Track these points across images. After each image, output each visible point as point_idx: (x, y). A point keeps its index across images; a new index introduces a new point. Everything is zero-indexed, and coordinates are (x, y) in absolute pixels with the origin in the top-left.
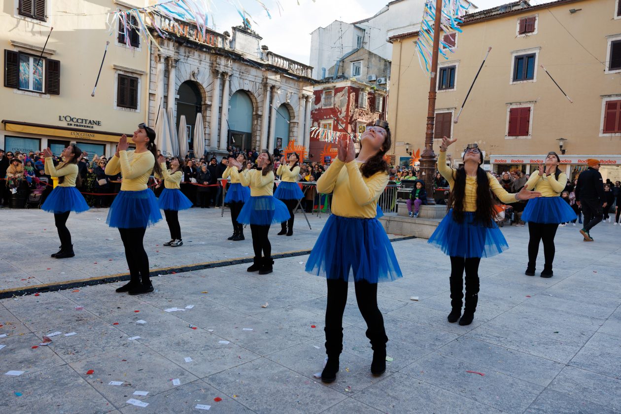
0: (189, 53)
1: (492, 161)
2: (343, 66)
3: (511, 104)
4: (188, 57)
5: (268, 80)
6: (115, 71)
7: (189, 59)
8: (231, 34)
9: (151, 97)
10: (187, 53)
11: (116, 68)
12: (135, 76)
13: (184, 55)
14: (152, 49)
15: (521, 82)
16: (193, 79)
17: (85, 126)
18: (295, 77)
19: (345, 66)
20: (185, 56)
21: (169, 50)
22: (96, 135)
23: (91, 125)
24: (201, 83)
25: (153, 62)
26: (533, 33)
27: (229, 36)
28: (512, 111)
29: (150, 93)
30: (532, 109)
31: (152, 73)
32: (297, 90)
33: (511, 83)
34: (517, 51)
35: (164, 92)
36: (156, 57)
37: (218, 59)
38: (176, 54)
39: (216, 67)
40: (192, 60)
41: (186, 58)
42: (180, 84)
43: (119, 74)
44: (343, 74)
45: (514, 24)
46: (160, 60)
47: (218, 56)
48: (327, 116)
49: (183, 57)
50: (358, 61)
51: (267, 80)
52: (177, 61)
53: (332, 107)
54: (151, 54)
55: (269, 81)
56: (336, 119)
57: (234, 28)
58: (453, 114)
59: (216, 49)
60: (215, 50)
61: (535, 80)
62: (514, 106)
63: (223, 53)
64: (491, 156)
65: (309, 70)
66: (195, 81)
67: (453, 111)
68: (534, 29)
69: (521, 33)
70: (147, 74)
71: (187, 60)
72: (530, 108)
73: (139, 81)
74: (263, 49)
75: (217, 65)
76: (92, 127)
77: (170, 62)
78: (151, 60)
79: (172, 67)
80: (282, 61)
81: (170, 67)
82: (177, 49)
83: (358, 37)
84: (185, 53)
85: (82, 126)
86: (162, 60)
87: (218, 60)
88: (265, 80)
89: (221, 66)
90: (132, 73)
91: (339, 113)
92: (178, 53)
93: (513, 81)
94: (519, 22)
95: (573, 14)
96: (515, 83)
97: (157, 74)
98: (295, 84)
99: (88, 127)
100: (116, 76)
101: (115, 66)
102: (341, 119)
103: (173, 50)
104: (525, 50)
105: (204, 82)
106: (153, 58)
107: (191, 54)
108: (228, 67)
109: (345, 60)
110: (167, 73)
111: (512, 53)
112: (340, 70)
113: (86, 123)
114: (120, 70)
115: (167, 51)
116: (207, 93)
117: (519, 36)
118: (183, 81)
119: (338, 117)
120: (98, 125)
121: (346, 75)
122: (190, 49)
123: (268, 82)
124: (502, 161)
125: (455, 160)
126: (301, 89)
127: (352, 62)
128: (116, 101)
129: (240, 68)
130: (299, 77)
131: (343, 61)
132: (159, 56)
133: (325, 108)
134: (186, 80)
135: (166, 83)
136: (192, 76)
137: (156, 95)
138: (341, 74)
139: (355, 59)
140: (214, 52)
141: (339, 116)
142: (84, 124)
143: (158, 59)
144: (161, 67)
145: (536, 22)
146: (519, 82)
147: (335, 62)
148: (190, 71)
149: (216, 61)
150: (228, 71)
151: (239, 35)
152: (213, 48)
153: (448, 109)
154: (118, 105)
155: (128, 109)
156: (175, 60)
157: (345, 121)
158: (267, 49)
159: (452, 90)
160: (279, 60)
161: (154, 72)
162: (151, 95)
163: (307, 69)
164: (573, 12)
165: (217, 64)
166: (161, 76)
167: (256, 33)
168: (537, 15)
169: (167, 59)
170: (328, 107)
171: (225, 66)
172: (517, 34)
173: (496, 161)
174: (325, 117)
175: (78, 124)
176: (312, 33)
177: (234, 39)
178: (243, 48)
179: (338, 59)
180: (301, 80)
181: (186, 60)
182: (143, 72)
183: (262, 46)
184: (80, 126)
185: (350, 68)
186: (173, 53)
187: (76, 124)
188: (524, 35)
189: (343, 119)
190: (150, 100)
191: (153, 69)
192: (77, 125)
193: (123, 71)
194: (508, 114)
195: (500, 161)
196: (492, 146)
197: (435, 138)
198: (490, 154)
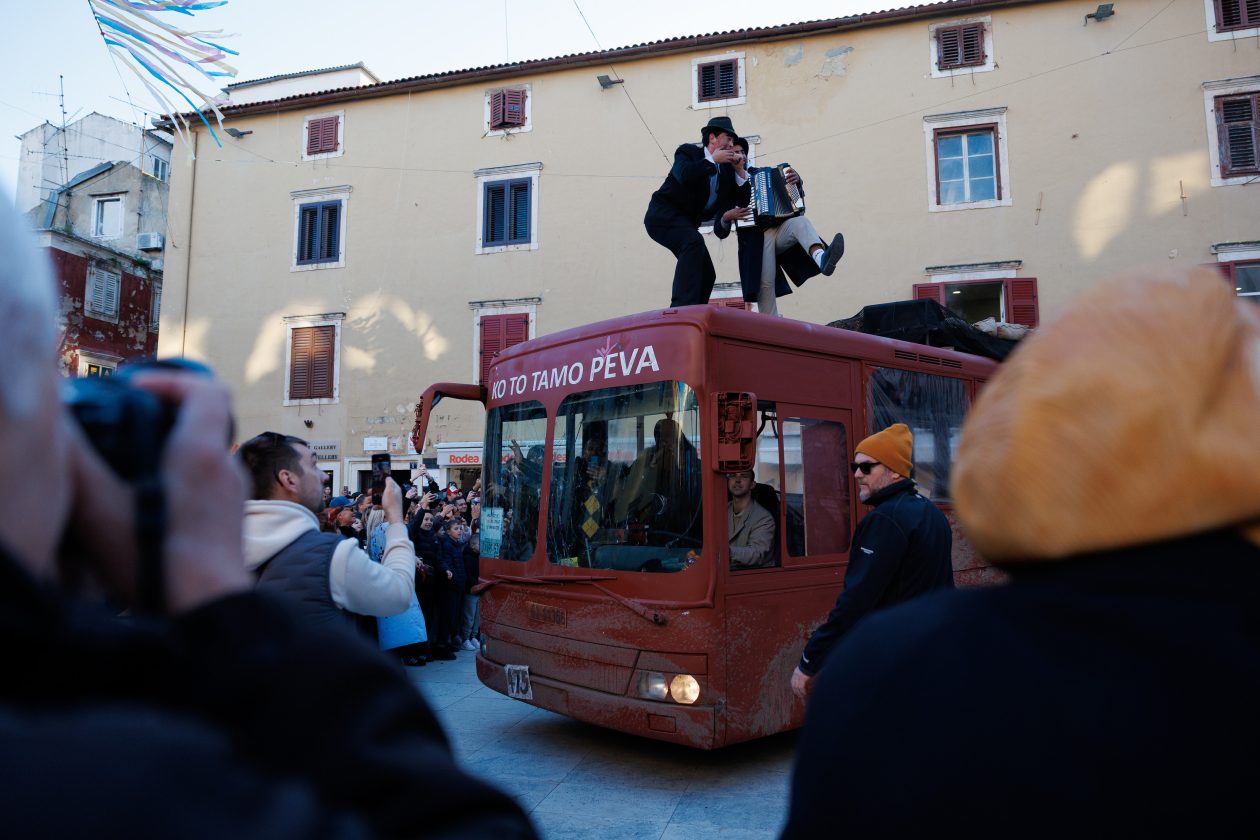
1: (444, 460)
2: (68, 207)
3: (482, 304)
15: (503, 247)
19: (73, 206)
26: (523, 129)
28: (485, 323)
30: (532, 317)
33: (479, 249)
34: (489, 171)
45: (478, 104)
50: (111, 195)
58: (338, 330)
61: (534, 244)
62: (490, 312)
64: (441, 445)
67: (337, 322)
68: (524, 119)
69: (495, 128)
72: (527, 315)
83: (157, 162)
93: (484, 246)
94: (488, 99)
95: (607, 91)
96: (488, 250)
104: (505, 169)
109: (74, 191)
111: (477, 174)
117: (490, 134)
124: (468, 458)
125: (346, 460)
127: (94, 196)
131: (68, 191)
139: (106, 191)
145: (528, 103)
146: (497, 249)
147: (46, 195)
153: (326, 316)
159: (334, 265)
164: (606, 83)
168: (527, 86)
172: (487, 128)
173: (452, 458)
176: (24, 136)
179: (55, 188)
188: (501, 132)
194: (477, 329)
195: (462, 460)
196: (442, 418)
197: (292, 397)
198: (438, 441)
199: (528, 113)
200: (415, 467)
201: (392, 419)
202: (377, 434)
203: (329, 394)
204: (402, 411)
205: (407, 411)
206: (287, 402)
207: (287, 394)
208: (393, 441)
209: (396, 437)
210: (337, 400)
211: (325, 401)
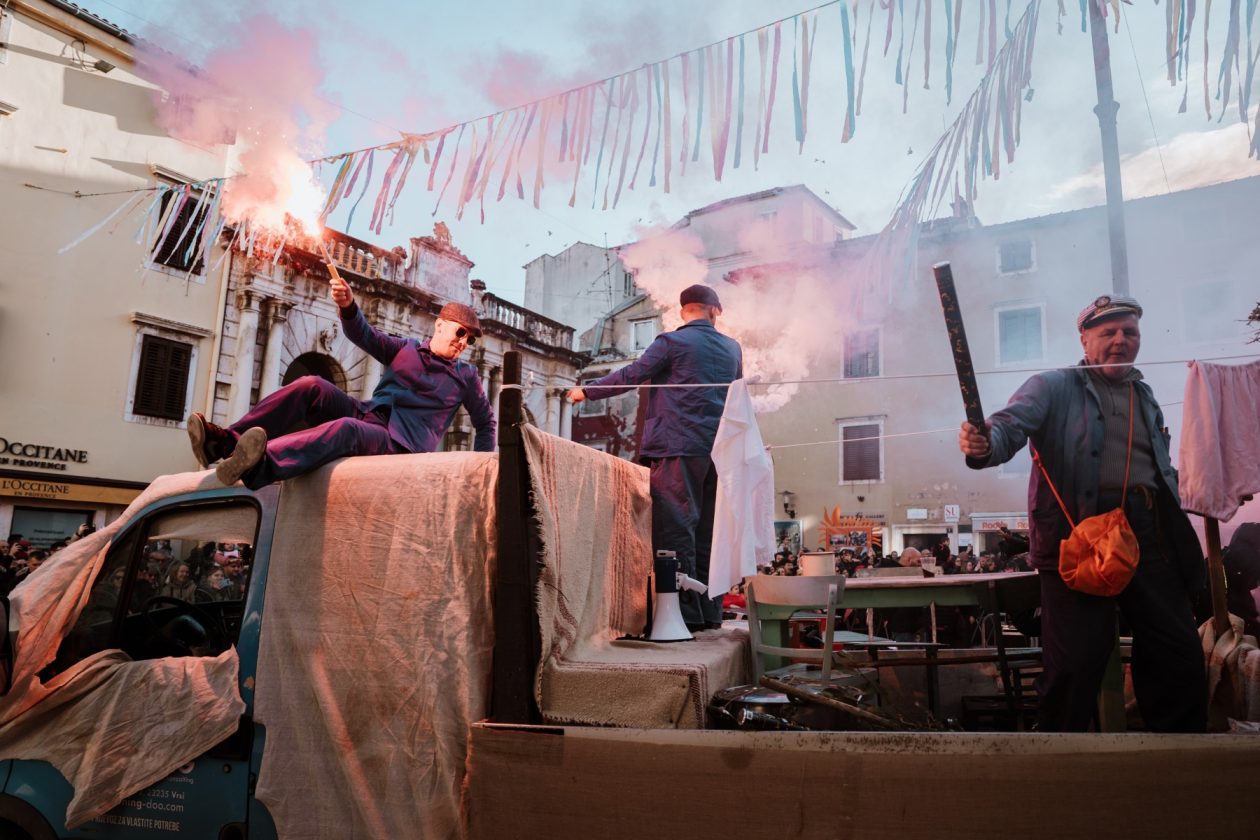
0: (316, 290)
1: (977, 526)
2: (612, 330)
4: (314, 299)
5: (486, 354)
6: (138, 327)
7: (315, 303)
8: (409, 254)
9: (218, 391)
10: (311, 290)
11: (140, 321)
12: (185, 340)
13: (304, 294)
14: (233, 279)
16: (320, 350)
17: (43, 465)
18: (540, 348)
19: (616, 329)
20: (306, 297)
21: (272, 282)
22: (72, 487)
23: (62, 463)
24: (337, 358)
25: (230, 309)
26: (1031, 270)
27: (405, 257)
29: (218, 383)
31: (226, 333)
32: (543, 377)
33: (998, 364)
34: (1002, 304)
35: (253, 380)
36: (239, 298)
37: (380, 305)
38: (288, 292)
39: (376, 323)
40: (321, 305)
41: (308, 301)
42: (290, 360)
43: (146, 337)
44: (613, 345)
45: (989, 252)
46: (249, 304)
47: (382, 300)
48: (590, 435)
49: (301, 300)
50: (645, 319)
51: (482, 355)
52: (287, 307)
53: (604, 413)
54: (228, 290)
55: (487, 356)
56: (612, 439)
57: (417, 241)
58: (881, 428)
59: (377, 283)
60: (376, 286)
61: (1045, 359)
63: (393, 294)
64: (975, 515)
65: (565, 335)
66: (326, 353)
67: (881, 423)
68: (1031, 262)
69: (1005, 270)
70: (214, 337)
71: (310, 305)
73: (194, 351)
74: (474, 287)
75: (379, 320)
76: (63, 467)
77: (273, 310)
78: (226, 304)
79: (277, 320)
80: (513, 313)
81: (271, 322)
82: (291, 280)
84: (307, 289)
85: (36, 464)
86: (255, 305)
87: (381, 309)
88: (478, 354)
89: (387, 322)
90: (178, 333)
91: (619, 428)
92: (292, 289)
93: (1002, 361)
94: (998, 248)
96: (1006, 364)
97: (239, 337)
98: (538, 365)
99: (51, 466)
100: (139, 339)
101: (138, 315)
102: (626, 440)
103: (283, 282)
104: (1014, 303)
105: (345, 358)
106: (232, 300)
107: (319, 294)
108: (401, 324)
109: (617, 317)
110: (263, 334)
111: (993, 306)
112: (607, 337)
113: (47, 457)
114: (150, 326)
115: (267, 284)
116: (349, 383)
117: (1002, 275)
118: (297, 354)
119: (617, 437)
120: (80, 461)
121: (620, 348)
122: (318, 283)
123: (485, 358)
125: (893, 527)
126: (552, 376)
127: (632, 320)
128: (133, 399)
129: (425, 328)
130: (547, 348)
131: (612, 319)
132: (249, 295)
133: (587, 416)
134: (304, 351)
135: (259, 358)
136: (319, 344)
137: (233, 388)
138: (609, 346)
139: (641, 316)
140: (373, 290)
141: (621, 434)
142: (40, 460)
143: (245, 302)
144: (251, 319)
145: (1034, 250)
147: (596, 321)
148: (314, 331)
149: (375, 310)
150: (402, 333)
151: (427, 256)
152: (371, 281)
153: (870, 417)
154: (136, 411)
155: (161, 420)
156: (284, 305)
157: (633, 444)
158: (484, 288)
159: (875, 378)
160: (507, 311)
161: (232, 331)
162: (219, 386)
163: (562, 332)
165: (377, 316)
166: (250, 343)
167: (462, 254)
168: (1032, 237)
169: (267, 302)
170: (594, 415)
171: (395, 321)
172: (999, 271)
173: (984, 524)
174: (587, 437)
175: (27, 459)
176: (528, 265)
177: (415, 265)
178: (433, 284)
179: (602, 316)
180: (552, 355)
181: (307, 307)
182: (207, 331)
183: (473, 282)
184: (30, 464)
185: (629, 335)
186: (281, 289)
187: (19, 458)
188: (1012, 273)
189: (629, 440)
190: (215, 397)
191: (230, 325)
192: (22, 463)
193: (156, 328)
195: (993, 526)
196: (973, 494)
197: (846, 477)
198: (971, 512)
199: (1034, 258)
200: (951, 531)
201: (930, 496)
202: (918, 506)
203: (877, 476)
204: (938, 488)
205: (942, 489)
206: (841, 482)
207: (841, 476)
208: (932, 512)
209: (934, 509)
210: (883, 481)
211: (873, 481)
